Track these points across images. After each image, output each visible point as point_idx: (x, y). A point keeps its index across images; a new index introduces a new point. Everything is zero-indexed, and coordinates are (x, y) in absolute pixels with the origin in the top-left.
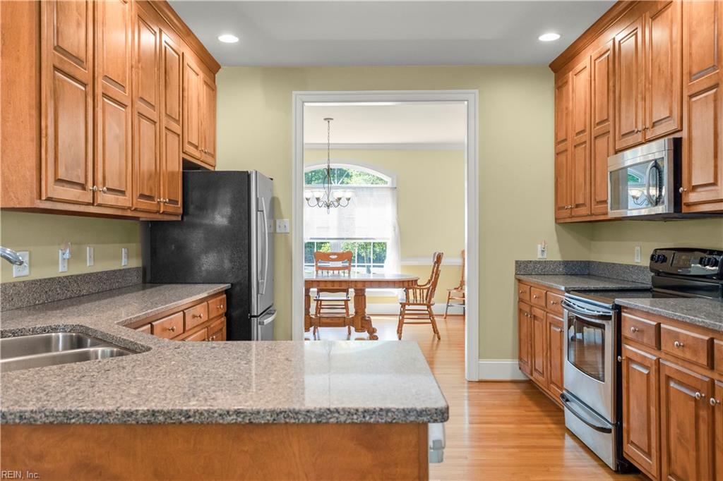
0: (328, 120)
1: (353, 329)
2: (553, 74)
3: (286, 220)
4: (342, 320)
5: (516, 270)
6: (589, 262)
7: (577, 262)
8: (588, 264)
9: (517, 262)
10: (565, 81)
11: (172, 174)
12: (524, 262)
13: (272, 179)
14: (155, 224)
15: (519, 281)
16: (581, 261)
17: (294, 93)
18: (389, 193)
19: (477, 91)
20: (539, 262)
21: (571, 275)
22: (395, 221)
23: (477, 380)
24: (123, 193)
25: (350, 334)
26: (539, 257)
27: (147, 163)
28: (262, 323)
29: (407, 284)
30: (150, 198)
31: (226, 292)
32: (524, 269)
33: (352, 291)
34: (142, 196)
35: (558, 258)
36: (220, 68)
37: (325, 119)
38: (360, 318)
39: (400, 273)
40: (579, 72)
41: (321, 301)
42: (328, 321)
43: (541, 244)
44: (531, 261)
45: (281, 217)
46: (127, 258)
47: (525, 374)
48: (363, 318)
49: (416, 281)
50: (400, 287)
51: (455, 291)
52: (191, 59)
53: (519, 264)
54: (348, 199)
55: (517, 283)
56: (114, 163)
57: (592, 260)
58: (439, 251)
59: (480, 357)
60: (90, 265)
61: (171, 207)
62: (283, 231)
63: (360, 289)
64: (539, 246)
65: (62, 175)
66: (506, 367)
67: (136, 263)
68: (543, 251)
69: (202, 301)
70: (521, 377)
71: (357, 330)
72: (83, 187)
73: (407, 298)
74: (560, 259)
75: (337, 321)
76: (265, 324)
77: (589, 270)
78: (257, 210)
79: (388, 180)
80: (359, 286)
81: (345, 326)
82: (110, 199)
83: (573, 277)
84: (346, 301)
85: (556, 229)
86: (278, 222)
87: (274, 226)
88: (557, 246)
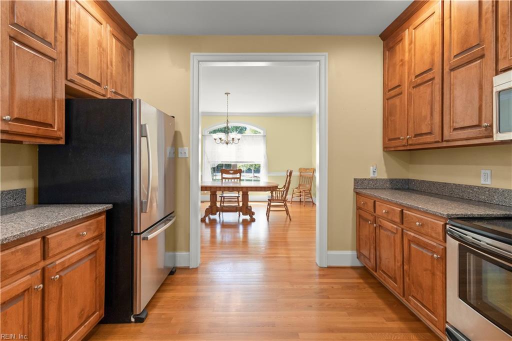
0: (227, 94)
1: (241, 213)
2: (382, 42)
3: (186, 148)
4: (235, 208)
5: (354, 185)
6: (409, 180)
7: (400, 179)
8: (408, 181)
9: (355, 179)
10: (400, 38)
12: (361, 179)
13: (174, 117)
15: (357, 193)
16: (403, 179)
17: (192, 54)
18: (262, 138)
19: (327, 54)
20: (372, 180)
21: (396, 189)
22: (265, 153)
23: (326, 267)
25: (239, 216)
26: (371, 175)
28: (145, 239)
29: (272, 189)
32: (360, 185)
33: (241, 193)
35: (385, 176)
36: (137, 35)
37: (226, 94)
38: (245, 207)
39: (268, 181)
40: (418, 25)
41: (224, 197)
42: (227, 209)
43: (373, 166)
44: (366, 179)
45: (182, 146)
47: (362, 263)
48: (247, 207)
49: (277, 187)
50: (268, 191)
51: (296, 190)
53: (356, 181)
54: (239, 139)
55: (355, 194)
57: (410, 178)
58: (290, 169)
59: (328, 250)
62: (183, 156)
63: (245, 191)
64: (372, 168)
66: (347, 257)
68: (374, 172)
70: (358, 263)
71: (243, 214)
73: (272, 196)
74: (386, 178)
75: (232, 209)
76: (149, 239)
77: (408, 185)
78: (141, 136)
79: (262, 132)
80: (245, 190)
81: (236, 212)
83: (397, 191)
84: (238, 197)
85: (384, 155)
86: (180, 150)
87: (175, 152)
88: (384, 168)
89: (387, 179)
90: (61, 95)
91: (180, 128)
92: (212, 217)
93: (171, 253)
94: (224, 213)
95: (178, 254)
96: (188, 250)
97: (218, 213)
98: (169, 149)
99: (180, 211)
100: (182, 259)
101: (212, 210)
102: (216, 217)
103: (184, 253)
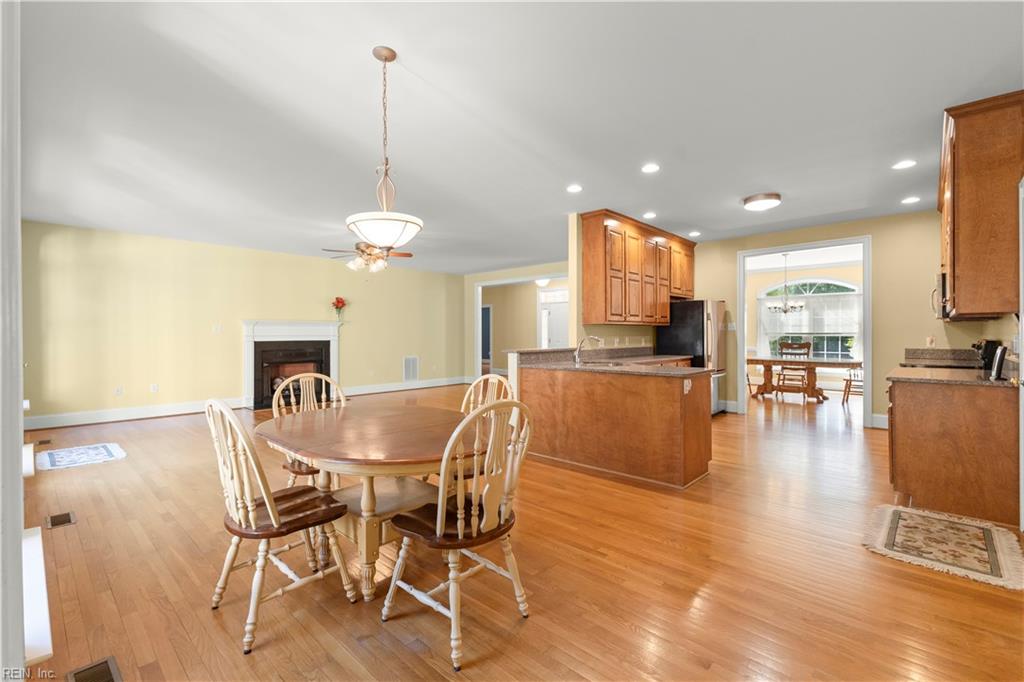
1: (806, 395)
4: (798, 388)
7: (966, 350)
9: (906, 350)
11: (663, 304)
12: (912, 349)
13: (724, 302)
14: (658, 327)
16: (969, 350)
17: (739, 252)
19: (870, 236)
20: (927, 350)
21: (959, 359)
24: (637, 316)
26: (928, 346)
27: (649, 299)
30: (652, 317)
31: (691, 359)
32: (913, 354)
34: (647, 316)
35: (946, 347)
36: (697, 244)
38: (810, 388)
42: (787, 388)
43: (930, 337)
44: (919, 349)
46: (646, 342)
48: (814, 386)
52: (676, 247)
53: (908, 351)
56: (634, 305)
60: (627, 344)
61: (663, 320)
63: (812, 368)
64: (928, 338)
65: (613, 312)
67: (650, 345)
68: (932, 342)
69: (674, 361)
71: (808, 396)
72: (621, 315)
74: (948, 348)
75: (794, 388)
81: (800, 392)
82: (632, 319)
85: (946, 329)
86: (729, 325)
87: (726, 327)
88: (946, 339)
89: (947, 350)
90: (667, 300)
91: (729, 308)
92: (766, 396)
93: (722, 401)
94: (784, 393)
95: (728, 402)
96: (736, 400)
97: (774, 392)
98: (720, 324)
99: (730, 368)
100: (731, 406)
101: (766, 388)
102: (772, 396)
103: (734, 402)
